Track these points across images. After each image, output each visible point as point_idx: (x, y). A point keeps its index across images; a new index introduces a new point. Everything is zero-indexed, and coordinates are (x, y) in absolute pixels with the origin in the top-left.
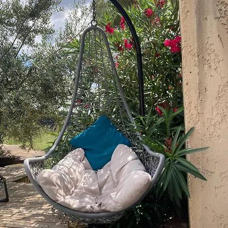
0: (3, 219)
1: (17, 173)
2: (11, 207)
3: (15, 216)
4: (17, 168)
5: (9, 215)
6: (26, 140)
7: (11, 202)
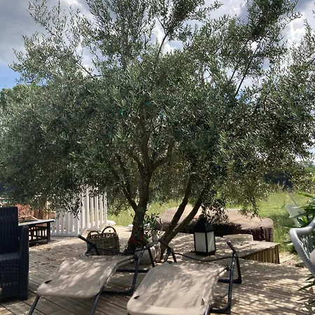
0: (241, 306)
1: (241, 247)
2: (247, 291)
3: (254, 304)
4: (239, 240)
5: (248, 303)
6: (248, 203)
7: (245, 285)
